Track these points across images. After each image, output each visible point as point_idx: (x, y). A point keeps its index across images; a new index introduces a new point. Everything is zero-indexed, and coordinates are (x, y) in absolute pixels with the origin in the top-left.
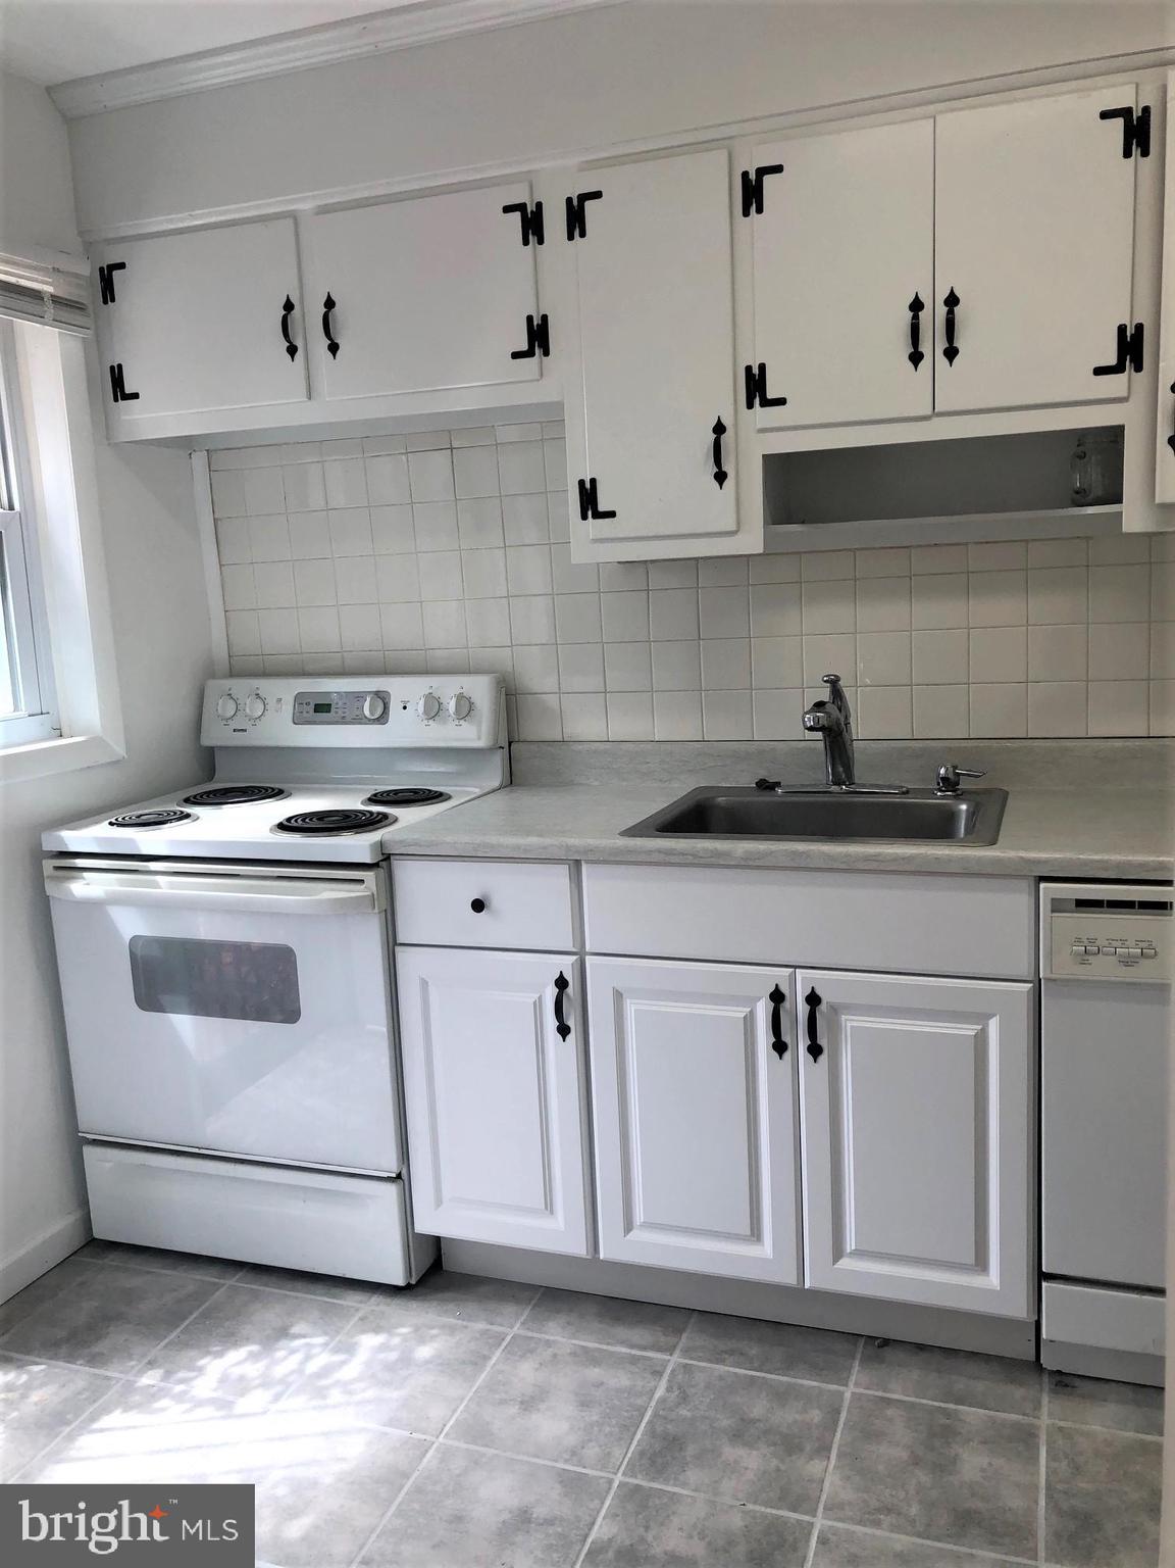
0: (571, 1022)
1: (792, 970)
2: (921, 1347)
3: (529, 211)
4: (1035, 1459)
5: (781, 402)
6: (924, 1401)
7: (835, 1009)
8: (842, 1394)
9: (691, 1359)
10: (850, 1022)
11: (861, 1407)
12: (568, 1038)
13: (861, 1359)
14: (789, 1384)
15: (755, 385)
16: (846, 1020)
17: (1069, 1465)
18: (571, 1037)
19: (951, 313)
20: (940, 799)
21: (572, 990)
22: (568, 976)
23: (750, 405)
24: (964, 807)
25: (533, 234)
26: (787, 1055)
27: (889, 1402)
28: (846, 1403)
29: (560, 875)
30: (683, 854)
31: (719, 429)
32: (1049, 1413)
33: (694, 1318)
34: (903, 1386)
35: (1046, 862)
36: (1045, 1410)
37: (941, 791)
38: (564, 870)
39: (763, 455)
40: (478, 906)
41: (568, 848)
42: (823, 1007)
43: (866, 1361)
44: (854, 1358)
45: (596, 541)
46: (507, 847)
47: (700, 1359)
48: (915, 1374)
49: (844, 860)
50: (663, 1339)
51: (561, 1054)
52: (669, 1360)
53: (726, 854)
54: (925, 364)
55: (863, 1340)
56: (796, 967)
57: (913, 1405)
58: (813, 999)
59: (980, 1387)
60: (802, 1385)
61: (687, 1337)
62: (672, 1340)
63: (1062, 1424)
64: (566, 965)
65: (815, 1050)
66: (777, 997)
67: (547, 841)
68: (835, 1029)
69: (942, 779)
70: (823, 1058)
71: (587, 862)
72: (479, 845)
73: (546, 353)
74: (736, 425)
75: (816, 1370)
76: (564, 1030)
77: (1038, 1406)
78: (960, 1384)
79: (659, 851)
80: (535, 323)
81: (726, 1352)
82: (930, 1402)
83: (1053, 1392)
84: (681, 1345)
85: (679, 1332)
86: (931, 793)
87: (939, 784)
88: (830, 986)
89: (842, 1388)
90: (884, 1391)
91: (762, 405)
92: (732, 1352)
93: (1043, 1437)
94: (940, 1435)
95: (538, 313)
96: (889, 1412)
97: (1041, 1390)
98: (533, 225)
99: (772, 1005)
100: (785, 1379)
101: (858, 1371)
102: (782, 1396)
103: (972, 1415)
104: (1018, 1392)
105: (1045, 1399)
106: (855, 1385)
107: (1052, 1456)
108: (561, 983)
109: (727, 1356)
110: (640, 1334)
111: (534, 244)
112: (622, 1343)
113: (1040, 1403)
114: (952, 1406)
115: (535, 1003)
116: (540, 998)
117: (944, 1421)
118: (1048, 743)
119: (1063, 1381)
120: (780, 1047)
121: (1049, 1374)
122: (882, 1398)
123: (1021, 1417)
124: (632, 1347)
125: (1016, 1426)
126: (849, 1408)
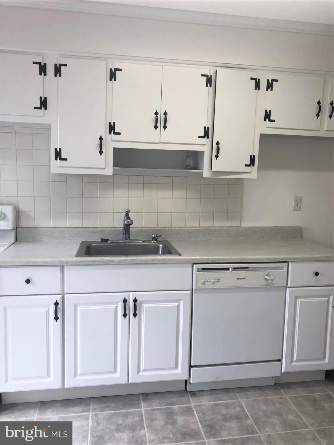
0: (59, 315)
1: (129, 293)
2: (156, 393)
3: (42, 65)
4: (194, 415)
5: (119, 134)
6: (163, 407)
7: (141, 303)
8: (141, 411)
9: (96, 412)
10: (145, 306)
11: (148, 413)
12: (58, 321)
13: (143, 400)
14: (126, 412)
15: (112, 128)
16: (144, 305)
17: (202, 414)
18: (59, 321)
19: (166, 117)
20: (153, 243)
21: (60, 306)
22: (59, 301)
23: (110, 133)
24: (161, 245)
25: (43, 72)
26: (127, 317)
27: (155, 410)
28: (143, 413)
29: (58, 270)
30: (99, 262)
31: (101, 139)
32: (193, 402)
33: (92, 400)
34: (156, 405)
35: (196, 259)
36: (192, 402)
37: (153, 241)
38: (59, 269)
39: (113, 148)
40: (28, 281)
41: (61, 262)
42: (138, 302)
43: (144, 400)
44: (140, 400)
45: (60, 167)
46: (39, 262)
47: (99, 411)
48: (158, 401)
49: (145, 261)
50: (85, 408)
51: (55, 326)
52: (89, 414)
53: (113, 261)
54: (158, 129)
55: (141, 395)
56: (130, 292)
57: (160, 409)
58: (135, 300)
59: (174, 400)
60: (129, 412)
61: (92, 406)
62: (88, 408)
63: (197, 404)
64: (58, 298)
65: (135, 315)
66: (125, 301)
67: (55, 260)
68: (141, 307)
69: (154, 238)
70: (137, 317)
71: (67, 265)
72: (29, 262)
73: (46, 109)
74: (106, 138)
75: (132, 406)
76: (56, 318)
77: (190, 401)
78: (170, 400)
79: (92, 261)
80: (43, 99)
81: (105, 407)
82: (165, 407)
83: (192, 397)
84: (91, 409)
85: (89, 405)
86: (150, 242)
87: (152, 239)
88: (139, 296)
89: (140, 409)
90: (152, 407)
91: (114, 134)
92: (107, 407)
93: (194, 409)
94: (170, 415)
95: (44, 96)
96: (155, 412)
97: (189, 397)
98: (43, 69)
99: (123, 303)
100: (124, 411)
101: (143, 404)
102: (126, 416)
103: (175, 407)
104: (184, 399)
105: (191, 399)
106: (144, 408)
107: (198, 413)
108: (56, 304)
109: (106, 409)
110: (78, 409)
111: (43, 76)
112: (73, 412)
113: (190, 400)
114: (170, 407)
115: (47, 311)
116: (48, 309)
117: (169, 411)
118: (177, 228)
119: (193, 393)
120: (125, 315)
121: (190, 393)
122: (152, 409)
123: (187, 405)
124: (77, 413)
125: (187, 407)
126: (145, 414)
